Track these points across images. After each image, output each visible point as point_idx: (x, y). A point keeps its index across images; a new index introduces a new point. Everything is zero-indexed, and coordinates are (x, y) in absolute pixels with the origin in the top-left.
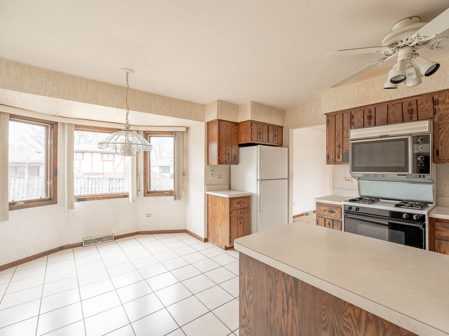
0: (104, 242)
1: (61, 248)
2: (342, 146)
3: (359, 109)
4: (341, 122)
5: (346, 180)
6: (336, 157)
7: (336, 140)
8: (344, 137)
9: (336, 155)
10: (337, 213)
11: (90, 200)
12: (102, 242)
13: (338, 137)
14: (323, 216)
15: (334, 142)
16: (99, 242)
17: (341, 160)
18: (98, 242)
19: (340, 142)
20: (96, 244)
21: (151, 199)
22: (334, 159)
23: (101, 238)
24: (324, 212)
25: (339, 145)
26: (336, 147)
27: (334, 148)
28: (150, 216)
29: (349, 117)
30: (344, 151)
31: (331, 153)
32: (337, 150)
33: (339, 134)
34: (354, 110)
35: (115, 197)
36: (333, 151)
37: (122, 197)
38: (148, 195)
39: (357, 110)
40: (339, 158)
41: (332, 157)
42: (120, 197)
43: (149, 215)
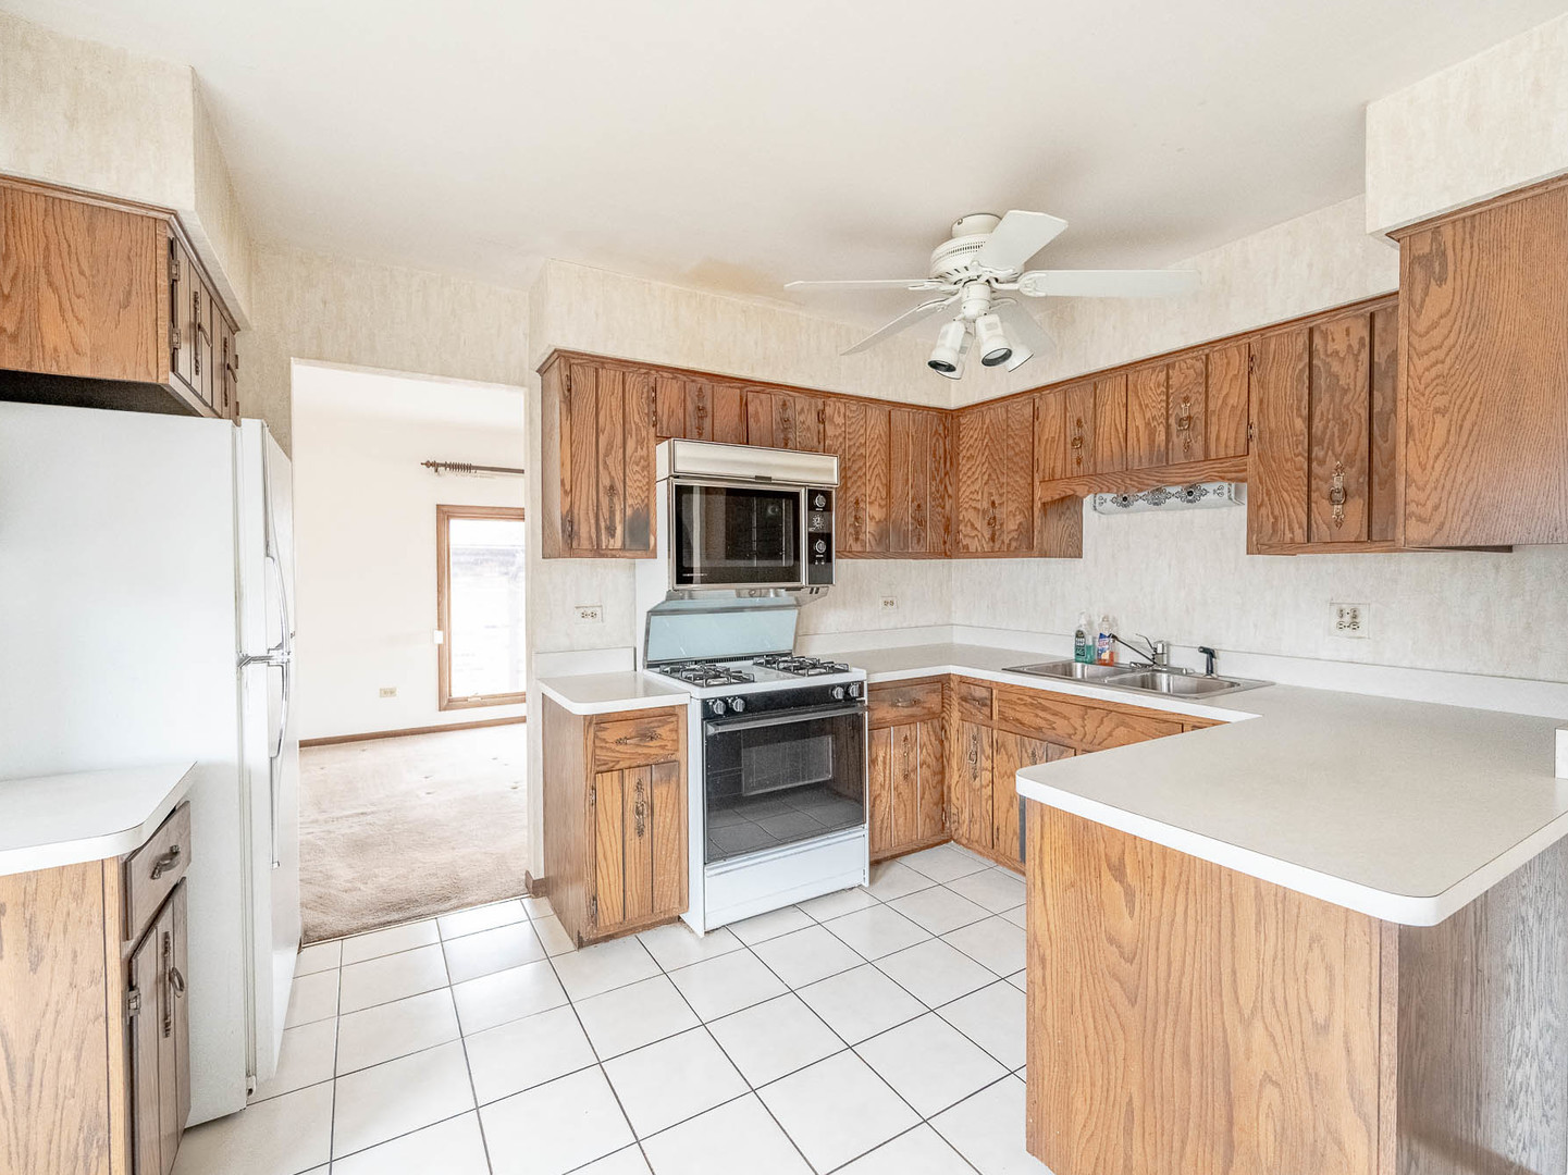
2: (621, 492)
3: (671, 376)
4: (615, 402)
5: (584, 616)
6: (603, 531)
7: (601, 467)
8: (628, 459)
9: (603, 525)
10: (664, 736)
13: (606, 455)
14: (611, 765)
15: (593, 470)
17: (617, 542)
19: (613, 473)
22: (594, 536)
24: (619, 748)
25: (612, 488)
26: (601, 494)
27: (594, 493)
29: (642, 393)
30: (629, 512)
31: (582, 513)
32: (605, 501)
33: (610, 445)
34: (657, 372)
36: (591, 507)
39: (665, 374)
40: (613, 536)
41: (585, 529)
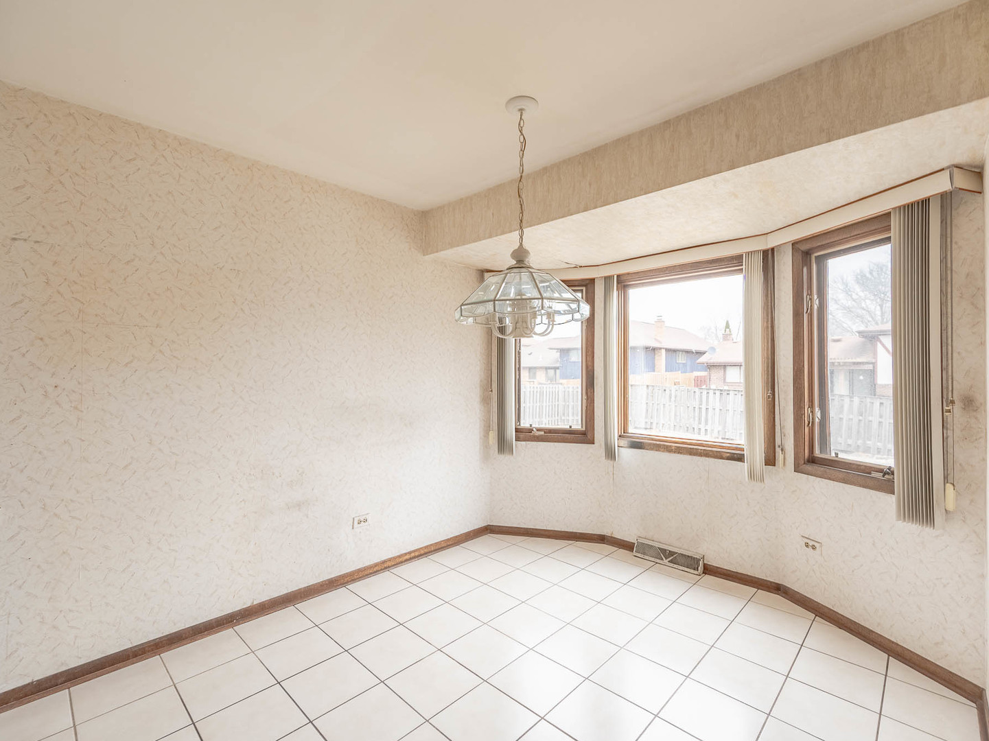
0: (675, 566)
1: (602, 539)
11: (652, 449)
12: (672, 565)
16: (666, 561)
18: (662, 559)
20: (658, 561)
21: (818, 487)
23: (672, 553)
28: (814, 548)
35: (706, 454)
37: (728, 459)
38: (809, 467)
42: (722, 458)
43: (811, 543)
